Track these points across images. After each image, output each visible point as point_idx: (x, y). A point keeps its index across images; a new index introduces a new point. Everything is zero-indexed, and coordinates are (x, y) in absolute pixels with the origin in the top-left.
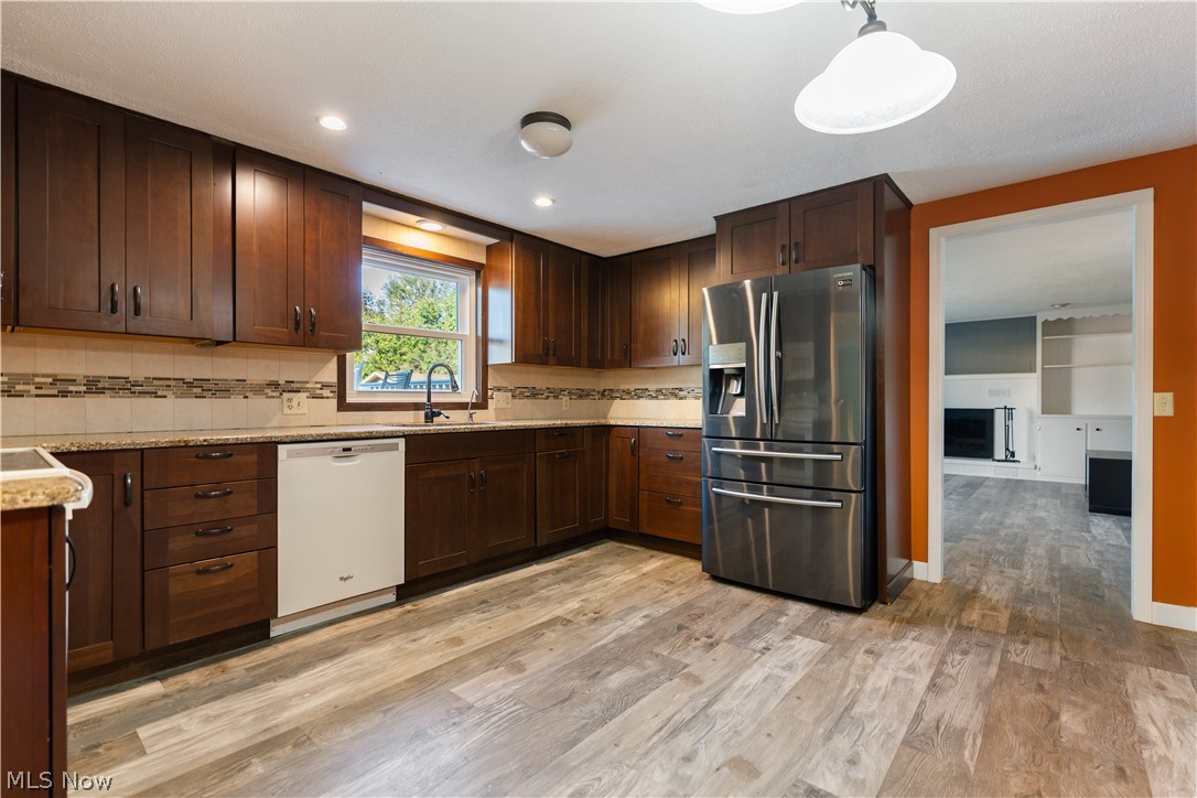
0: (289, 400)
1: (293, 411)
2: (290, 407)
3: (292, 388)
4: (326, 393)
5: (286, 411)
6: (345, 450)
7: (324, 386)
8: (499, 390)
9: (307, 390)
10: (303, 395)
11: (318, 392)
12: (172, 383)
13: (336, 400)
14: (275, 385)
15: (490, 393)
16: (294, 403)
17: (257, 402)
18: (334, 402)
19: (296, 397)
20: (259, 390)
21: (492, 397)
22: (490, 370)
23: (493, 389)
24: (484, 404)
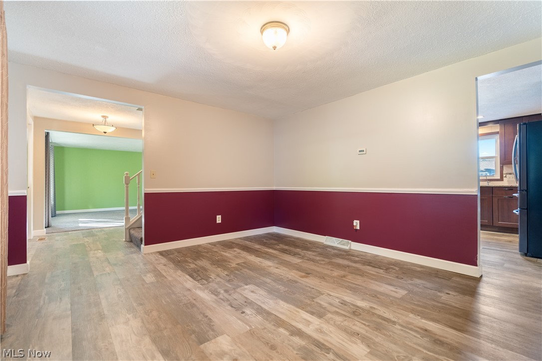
8: (509, 174)
15: (504, 175)
21: (506, 177)
22: (504, 167)
23: (507, 174)
24: (502, 179)
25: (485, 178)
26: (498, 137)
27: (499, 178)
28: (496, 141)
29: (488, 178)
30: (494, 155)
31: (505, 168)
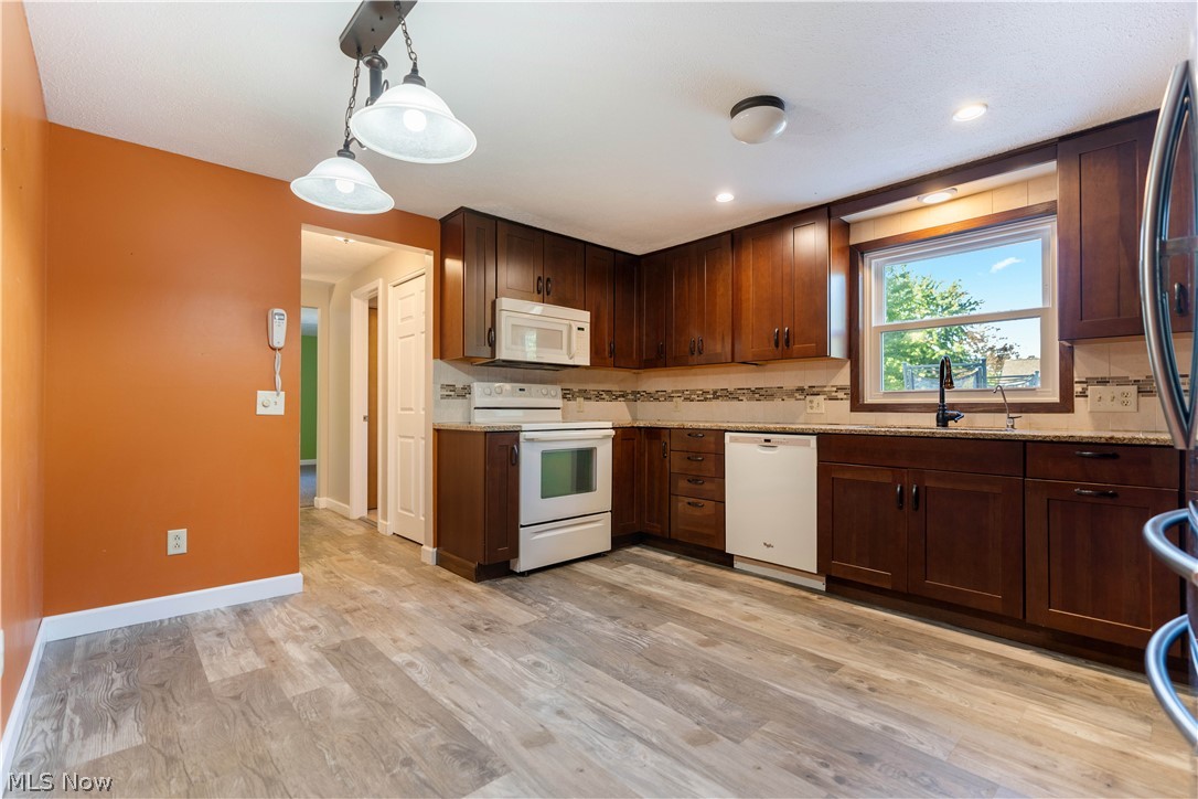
0: (811, 402)
1: (815, 411)
2: (812, 408)
3: (813, 392)
4: (841, 395)
5: (809, 410)
6: (766, 441)
7: (839, 389)
8: (1103, 382)
9: (824, 393)
10: (822, 397)
11: (834, 394)
12: (745, 391)
13: (849, 402)
14: (801, 390)
15: (1078, 388)
16: (815, 404)
17: (790, 403)
18: (847, 403)
19: (816, 398)
20: (791, 394)
21: (1083, 394)
22: (1077, 353)
23: (1087, 382)
24: (1065, 405)
25: (999, 399)
26: (1050, 227)
27: (1056, 399)
28: (1045, 248)
29: (1011, 399)
30: (1039, 305)
31: (1079, 355)
